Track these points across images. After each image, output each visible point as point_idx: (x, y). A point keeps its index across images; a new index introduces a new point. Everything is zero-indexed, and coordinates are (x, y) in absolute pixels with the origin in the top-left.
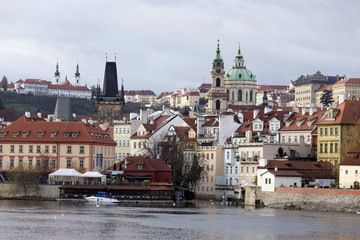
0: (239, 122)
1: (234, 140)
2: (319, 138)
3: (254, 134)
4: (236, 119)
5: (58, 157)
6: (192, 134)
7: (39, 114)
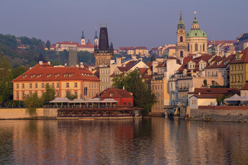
0: (180, 64)
1: (176, 76)
2: (231, 73)
3: (189, 71)
4: (178, 62)
5: (60, 90)
6: (149, 73)
7: (49, 63)
